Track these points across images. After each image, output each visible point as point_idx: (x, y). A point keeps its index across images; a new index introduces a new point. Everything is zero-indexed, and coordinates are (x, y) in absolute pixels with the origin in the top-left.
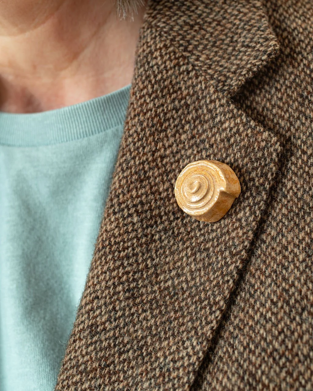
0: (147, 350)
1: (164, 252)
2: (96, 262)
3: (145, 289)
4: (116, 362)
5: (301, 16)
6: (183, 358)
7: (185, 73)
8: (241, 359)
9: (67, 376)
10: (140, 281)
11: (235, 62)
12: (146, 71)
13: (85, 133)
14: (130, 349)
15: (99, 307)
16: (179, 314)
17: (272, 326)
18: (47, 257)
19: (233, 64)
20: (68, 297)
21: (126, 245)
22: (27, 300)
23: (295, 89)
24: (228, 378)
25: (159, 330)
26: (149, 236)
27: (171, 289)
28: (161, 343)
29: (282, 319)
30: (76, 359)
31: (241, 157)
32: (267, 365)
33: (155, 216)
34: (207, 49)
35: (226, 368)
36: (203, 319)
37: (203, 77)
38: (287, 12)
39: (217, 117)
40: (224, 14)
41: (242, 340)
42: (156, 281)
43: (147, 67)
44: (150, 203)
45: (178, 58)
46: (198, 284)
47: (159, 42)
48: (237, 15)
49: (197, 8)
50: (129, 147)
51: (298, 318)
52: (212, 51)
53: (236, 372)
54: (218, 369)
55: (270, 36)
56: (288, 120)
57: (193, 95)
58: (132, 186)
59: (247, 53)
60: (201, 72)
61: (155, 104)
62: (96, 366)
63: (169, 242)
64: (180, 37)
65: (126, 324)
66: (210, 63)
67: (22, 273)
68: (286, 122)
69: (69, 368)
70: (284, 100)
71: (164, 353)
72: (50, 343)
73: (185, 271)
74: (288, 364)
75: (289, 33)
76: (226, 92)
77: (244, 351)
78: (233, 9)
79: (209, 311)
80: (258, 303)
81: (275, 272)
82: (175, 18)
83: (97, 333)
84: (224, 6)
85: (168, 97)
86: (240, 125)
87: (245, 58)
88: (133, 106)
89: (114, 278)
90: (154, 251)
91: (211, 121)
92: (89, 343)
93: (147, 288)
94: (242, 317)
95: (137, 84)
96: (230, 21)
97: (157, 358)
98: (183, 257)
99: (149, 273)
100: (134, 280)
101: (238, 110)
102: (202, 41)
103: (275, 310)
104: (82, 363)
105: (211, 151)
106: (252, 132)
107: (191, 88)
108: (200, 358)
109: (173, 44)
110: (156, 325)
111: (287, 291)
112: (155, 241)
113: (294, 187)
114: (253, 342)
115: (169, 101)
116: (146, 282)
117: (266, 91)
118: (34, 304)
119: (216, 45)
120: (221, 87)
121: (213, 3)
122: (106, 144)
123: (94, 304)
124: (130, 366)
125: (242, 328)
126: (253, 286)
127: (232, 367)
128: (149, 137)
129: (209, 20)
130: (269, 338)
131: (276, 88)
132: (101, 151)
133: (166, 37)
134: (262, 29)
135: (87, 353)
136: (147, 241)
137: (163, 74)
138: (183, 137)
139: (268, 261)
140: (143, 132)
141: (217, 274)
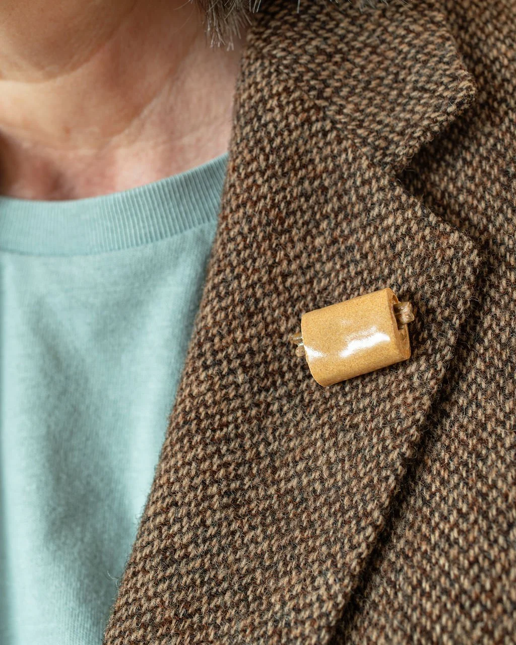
0: (254, 591)
1: (287, 432)
2: (172, 446)
3: (254, 492)
4: (203, 610)
5: (505, 37)
6: (311, 604)
7: (320, 135)
8: (408, 606)
9: (121, 632)
10: (247, 479)
11: (402, 115)
12: (255, 132)
13: (148, 235)
14: (227, 589)
15: (179, 520)
16: (308, 533)
17: (459, 553)
18: (87, 439)
19: (400, 120)
20: (121, 504)
21: (224, 419)
22: (54, 509)
23: (496, 161)
24: (387, 637)
25: (275, 559)
26: (263, 406)
27: (296, 492)
28: (277, 580)
29: (476, 540)
30: (137, 604)
31: (414, 274)
32: (451, 616)
33: (273, 374)
34: (355, 94)
35: (383, 621)
36: (346, 541)
37: (350, 142)
38: (482, 30)
39: (373, 209)
40: (383, 34)
41: (410, 575)
42: (273, 478)
43: (256, 125)
44: (265, 352)
45: (307, 111)
46: (340, 484)
47: (275, 84)
48: (404, 37)
49: (337, 26)
50: (228, 258)
51: (501, 540)
52: (365, 98)
53: (399, 628)
54: (370, 623)
55: (460, 72)
56: (484, 213)
57: (334, 171)
58: (235, 324)
59: (422, 101)
60: (346, 133)
61: (271, 188)
62: (170, 616)
63: (295, 415)
64: (311, 74)
65: (222, 549)
66: (361, 118)
67: (47, 465)
68: (480, 216)
69: (124, 618)
70: (477, 180)
71: (282, 596)
72: (92, 581)
73: (319, 463)
74: (485, 615)
75: (485, 66)
76: (388, 167)
77: (413, 593)
78: (397, 27)
79: (355, 528)
80: (437, 514)
81: (466, 464)
82: (302, 42)
83: (173, 561)
84: (382, 20)
85: (292, 175)
86: (413, 222)
87: (418, 108)
88: (235, 190)
89: (205, 472)
90: (270, 431)
91: (364, 214)
92: (159, 577)
93: (257, 490)
94: (410, 538)
95: (241, 153)
96: (392, 46)
97: (270, 605)
98: (316, 440)
99: (262, 466)
100: (237, 477)
101: (409, 197)
102: (346, 81)
103: (464, 526)
104: (147, 610)
105: (363, 265)
106: (431, 233)
107: (330, 159)
108: (338, 605)
109: (299, 87)
110: (271, 551)
111: (484, 496)
112: (272, 414)
113: (494, 326)
114: (428, 578)
115: (293, 182)
116: (257, 480)
117: (448, 165)
118: (66, 517)
119: (371, 86)
120: (379, 158)
121: (364, 17)
122: (184, 255)
123: (170, 514)
124: (227, 618)
125: (410, 555)
126: (429, 487)
127: (393, 619)
128: (262, 242)
129: (358, 45)
130: (454, 572)
131: (464, 160)
132: (176, 265)
133: (287, 74)
134: (445, 60)
135: (156, 595)
136: (259, 413)
137: (284, 137)
138: (319, 241)
139: (453, 447)
140: (253, 234)
141: (369, 466)
